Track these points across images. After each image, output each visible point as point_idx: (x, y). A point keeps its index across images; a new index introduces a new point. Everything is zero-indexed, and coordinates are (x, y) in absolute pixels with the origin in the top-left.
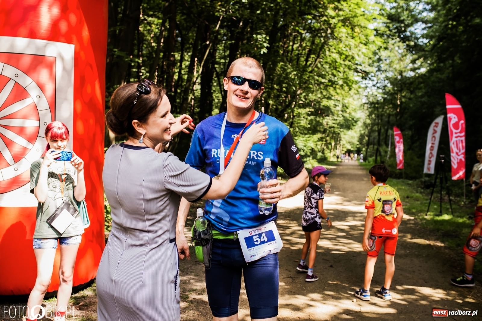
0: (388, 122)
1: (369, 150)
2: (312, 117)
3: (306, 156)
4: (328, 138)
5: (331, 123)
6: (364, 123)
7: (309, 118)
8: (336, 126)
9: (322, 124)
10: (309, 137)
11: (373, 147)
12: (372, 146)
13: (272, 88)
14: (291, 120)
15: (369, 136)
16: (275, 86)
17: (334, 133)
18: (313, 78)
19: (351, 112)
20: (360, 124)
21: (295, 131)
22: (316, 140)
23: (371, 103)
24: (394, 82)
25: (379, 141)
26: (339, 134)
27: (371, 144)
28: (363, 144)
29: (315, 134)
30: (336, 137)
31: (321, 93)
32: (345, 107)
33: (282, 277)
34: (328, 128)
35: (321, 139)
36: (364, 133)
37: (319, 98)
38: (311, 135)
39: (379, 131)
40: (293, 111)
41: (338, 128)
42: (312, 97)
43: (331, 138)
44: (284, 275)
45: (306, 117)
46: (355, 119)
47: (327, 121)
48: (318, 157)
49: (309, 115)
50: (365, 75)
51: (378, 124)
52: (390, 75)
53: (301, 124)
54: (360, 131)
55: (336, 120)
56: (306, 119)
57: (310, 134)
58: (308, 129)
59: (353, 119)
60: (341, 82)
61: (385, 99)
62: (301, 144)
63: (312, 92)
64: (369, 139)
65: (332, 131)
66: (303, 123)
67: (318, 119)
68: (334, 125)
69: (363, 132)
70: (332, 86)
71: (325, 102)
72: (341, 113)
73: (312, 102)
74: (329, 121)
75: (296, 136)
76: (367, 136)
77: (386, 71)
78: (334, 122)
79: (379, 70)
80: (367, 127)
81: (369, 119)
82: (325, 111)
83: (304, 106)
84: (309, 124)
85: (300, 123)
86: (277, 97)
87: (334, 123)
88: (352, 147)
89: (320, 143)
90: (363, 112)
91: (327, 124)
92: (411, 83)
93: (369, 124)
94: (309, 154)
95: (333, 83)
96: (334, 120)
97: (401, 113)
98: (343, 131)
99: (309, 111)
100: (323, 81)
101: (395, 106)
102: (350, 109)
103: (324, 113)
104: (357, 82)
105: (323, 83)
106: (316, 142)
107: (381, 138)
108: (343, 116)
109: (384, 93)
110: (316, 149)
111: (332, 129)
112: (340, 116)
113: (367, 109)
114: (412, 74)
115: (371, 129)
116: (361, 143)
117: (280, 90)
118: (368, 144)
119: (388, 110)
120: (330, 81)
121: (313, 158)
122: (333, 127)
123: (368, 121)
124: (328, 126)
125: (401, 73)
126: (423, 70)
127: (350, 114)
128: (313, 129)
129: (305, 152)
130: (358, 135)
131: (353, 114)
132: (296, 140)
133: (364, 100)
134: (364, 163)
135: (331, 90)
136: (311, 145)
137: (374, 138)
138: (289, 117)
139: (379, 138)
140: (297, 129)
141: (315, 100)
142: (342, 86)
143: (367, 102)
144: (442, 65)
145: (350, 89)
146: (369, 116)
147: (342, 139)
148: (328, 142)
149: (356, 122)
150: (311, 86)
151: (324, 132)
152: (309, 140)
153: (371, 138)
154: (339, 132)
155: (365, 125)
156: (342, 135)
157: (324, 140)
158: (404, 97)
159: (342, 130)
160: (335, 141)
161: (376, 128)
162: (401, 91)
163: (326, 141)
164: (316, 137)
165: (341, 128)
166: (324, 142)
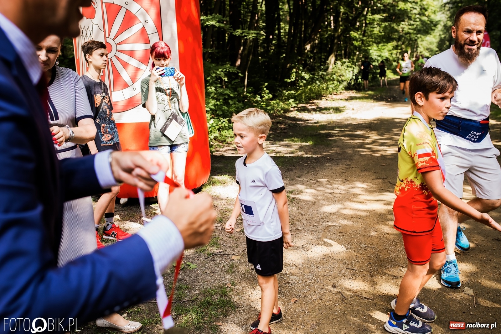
2: (387, 23)
4: (403, 46)
5: (406, 29)
6: (445, 26)
7: (383, 25)
8: (412, 31)
9: (397, 31)
10: (383, 46)
14: (363, 29)
17: (411, 39)
19: (430, 14)
20: (440, 27)
22: (390, 49)
26: (416, 40)
29: (390, 42)
30: (413, 44)
32: (423, 10)
34: (403, 35)
35: (396, 48)
36: (445, 37)
38: (386, 44)
40: (365, 19)
41: (415, 34)
43: (407, 46)
45: (380, 23)
46: (434, 23)
49: (383, 21)
53: (374, 32)
54: (440, 35)
55: (413, 25)
56: (380, 26)
57: (384, 42)
58: (382, 37)
59: (432, 22)
62: (375, 54)
65: (409, 38)
66: (376, 30)
67: (392, 25)
68: (410, 31)
69: (443, 36)
71: (401, 6)
72: (418, 16)
73: (386, 7)
74: (404, 26)
75: (369, 46)
78: (410, 27)
80: (447, 30)
81: (450, 21)
82: (400, 16)
83: (377, 12)
84: (383, 31)
87: (410, 29)
89: (395, 52)
90: (444, 13)
91: (403, 31)
96: (411, 25)
98: (421, 37)
99: (383, 17)
102: (429, 11)
103: (399, 18)
106: (391, 51)
108: (420, 20)
110: (391, 58)
111: (408, 35)
112: (418, 20)
113: (449, 10)
116: (441, 49)
122: (410, 33)
123: (449, 23)
124: (404, 32)
127: (428, 17)
128: (388, 37)
130: (438, 40)
131: (432, 16)
132: (369, 50)
136: (386, 54)
138: (361, 26)
140: (370, 38)
141: (389, 4)
146: (450, 17)
147: (420, 46)
148: (404, 50)
149: (435, 25)
151: (399, 40)
152: (384, 49)
154: (416, 38)
155: (446, 28)
156: (419, 41)
157: (399, 48)
159: (419, 36)
160: (411, 49)
163: (401, 49)
164: (390, 45)
165: (418, 34)
166: (399, 51)
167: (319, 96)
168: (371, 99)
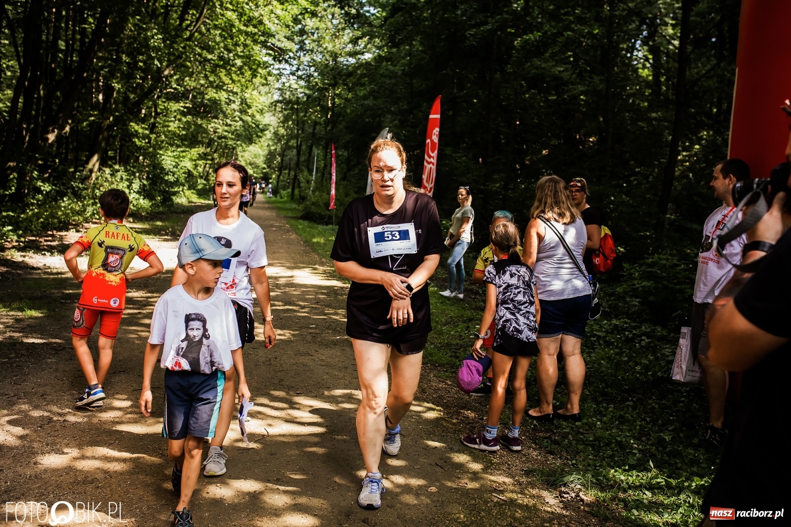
0: (314, 134)
1: (281, 177)
2: (189, 118)
3: (177, 183)
4: (216, 155)
5: (220, 130)
6: (276, 134)
7: (184, 119)
8: (230, 135)
9: (206, 131)
10: (183, 152)
11: (289, 174)
12: (287, 171)
13: (119, 60)
14: (152, 120)
15: (282, 155)
16: (124, 57)
17: (226, 146)
18: (193, 51)
19: (255, 113)
20: (269, 134)
21: (158, 139)
22: (194, 158)
23: (287, 102)
24: (323, 70)
25: (298, 164)
26: (234, 148)
27: (285, 169)
28: (273, 168)
29: (195, 147)
30: (230, 154)
31: (206, 77)
32: (245, 106)
33: (132, 388)
34: (215, 139)
35: (203, 156)
36: (276, 149)
37: (202, 85)
38: (188, 149)
39: (299, 148)
40: (156, 106)
41: (233, 139)
42: (190, 83)
44: (134, 385)
45: (178, 117)
46: (261, 127)
47: (216, 126)
48: (200, 187)
49: (184, 114)
50: (279, 54)
51: (296, 137)
52: (318, 58)
53: (170, 129)
54: (268, 145)
55: (230, 125)
56: (180, 120)
57: (186, 146)
58: (182, 139)
59: (258, 126)
60: (239, 62)
61: (309, 96)
62: (169, 162)
63: (191, 75)
64: (282, 160)
65: (224, 144)
66: (173, 126)
67: (199, 122)
68: (226, 134)
69: (272, 148)
70: (225, 68)
71: (211, 94)
72: (237, 113)
73: (189, 91)
74: (217, 126)
75: (161, 149)
76: (279, 155)
77: (312, 51)
78: (226, 128)
79: (301, 49)
80: (279, 140)
81: (283, 127)
82: (212, 110)
83: (176, 97)
84: (184, 129)
85: (168, 126)
86: (127, 78)
87: (226, 131)
88: (254, 172)
89: (201, 162)
90: (274, 115)
91: (215, 132)
92: (350, 74)
93: (283, 136)
94: (182, 180)
95: (226, 64)
96: (227, 125)
97: (333, 122)
98: (241, 145)
99: (185, 107)
100: (210, 57)
101: (325, 110)
102: (254, 108)
103: (210, 112)
104: (266, 65)
105: (209, 61)
106: (195, 160)
107: (302, 158)
108: (241, 119)
109: (308, 88)
110: (195, 173)
111: (223, 140)
112: (237, 119)
113: (281, 112)
114: (352, 61)
115: (286, 144)
116: (269, 167)
117: (133, 66)
118: (281, 168)
119: (314, 114)
120: (221, 58)
121: (189, 189)
122: (225, 137)
123: (282, 131)
124: (217, 135)
125: (335, 56)
126: (368, 56)
127: (253, 116)
128: (191, 139)
129: (176, 176)
130: (266, 152)
131: (258, 117)
132: (161, 155)
133: (276, 97)
134: (274, 199)
135: (223, 74)
136: (187, 164)
137: (291, 159)
138: (148, 116)
139: (298, 159)
140: (163, 137)
141: (195, 88)
142: (240, 68)
143: (281, 98)
144: (394, 50)
145: (254, 76)
146: (283, 122)
147: (240, 157)
149: (262, 131)
150: (189, 64)
151: (210, 144)
152: (184, 157)
153: (286, 159)
154: (235, 146)
155: (277, 136)
156: (239, 151)
157: (210, 157)
158: (339, 96)
159: (239, 143)
161: (293, 143)
162: (334, 85)
163: (213, 159)
164: (195, 152)
165: (238, 140)
166: (209, 162)
167: (65, 226)
168: (155, 235)
